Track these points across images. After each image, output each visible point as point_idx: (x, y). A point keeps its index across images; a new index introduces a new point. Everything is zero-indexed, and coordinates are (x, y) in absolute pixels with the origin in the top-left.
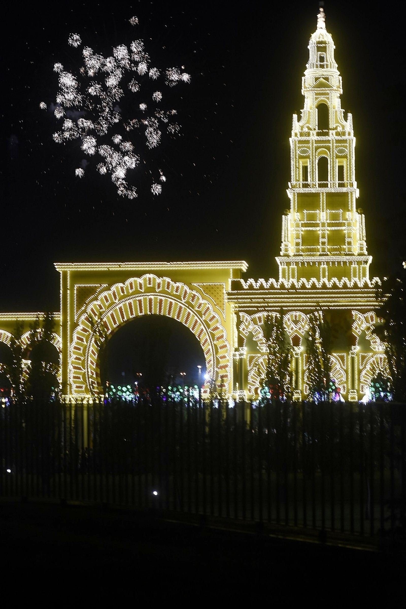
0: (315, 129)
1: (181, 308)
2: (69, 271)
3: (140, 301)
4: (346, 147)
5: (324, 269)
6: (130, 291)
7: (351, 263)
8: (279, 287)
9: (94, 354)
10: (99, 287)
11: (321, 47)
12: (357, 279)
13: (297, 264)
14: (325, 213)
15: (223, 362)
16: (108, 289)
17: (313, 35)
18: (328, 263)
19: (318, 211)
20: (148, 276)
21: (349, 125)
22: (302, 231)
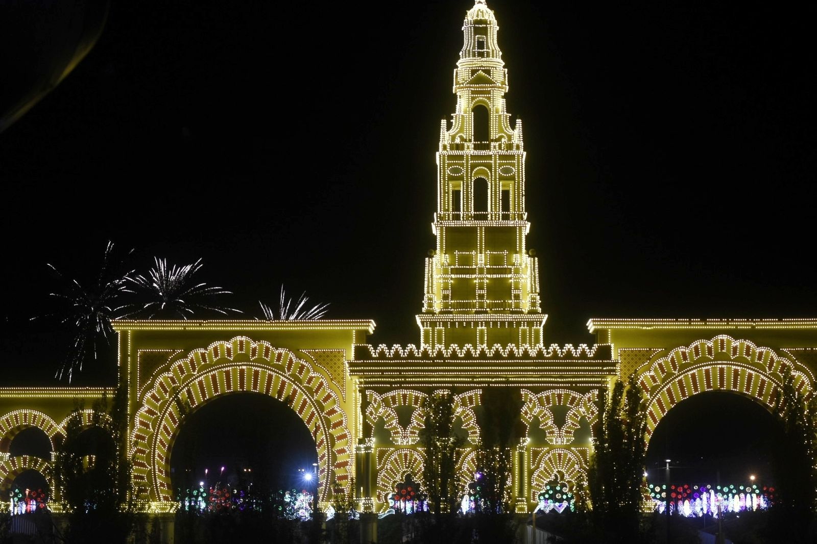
0: (470, 141)
1: (283, 383)
2: (130, 330)
3: (228, 373)
4: (513, 165)
5: (482, 332)
6: (215, 360)
7: (519, 324)
8: (420, 355)
9: (164, 446)
10: (170, 354)
11: (480, 28)
12: (527, 346)
13: (445, 324)
14: (483, 255)
15: (341, 458)
16: (185, 356)
17: (469, 12)
18: (487, 323)
19: (474, 253)
20: (239, 338)
21: (517, 135)
22: (452, 279)
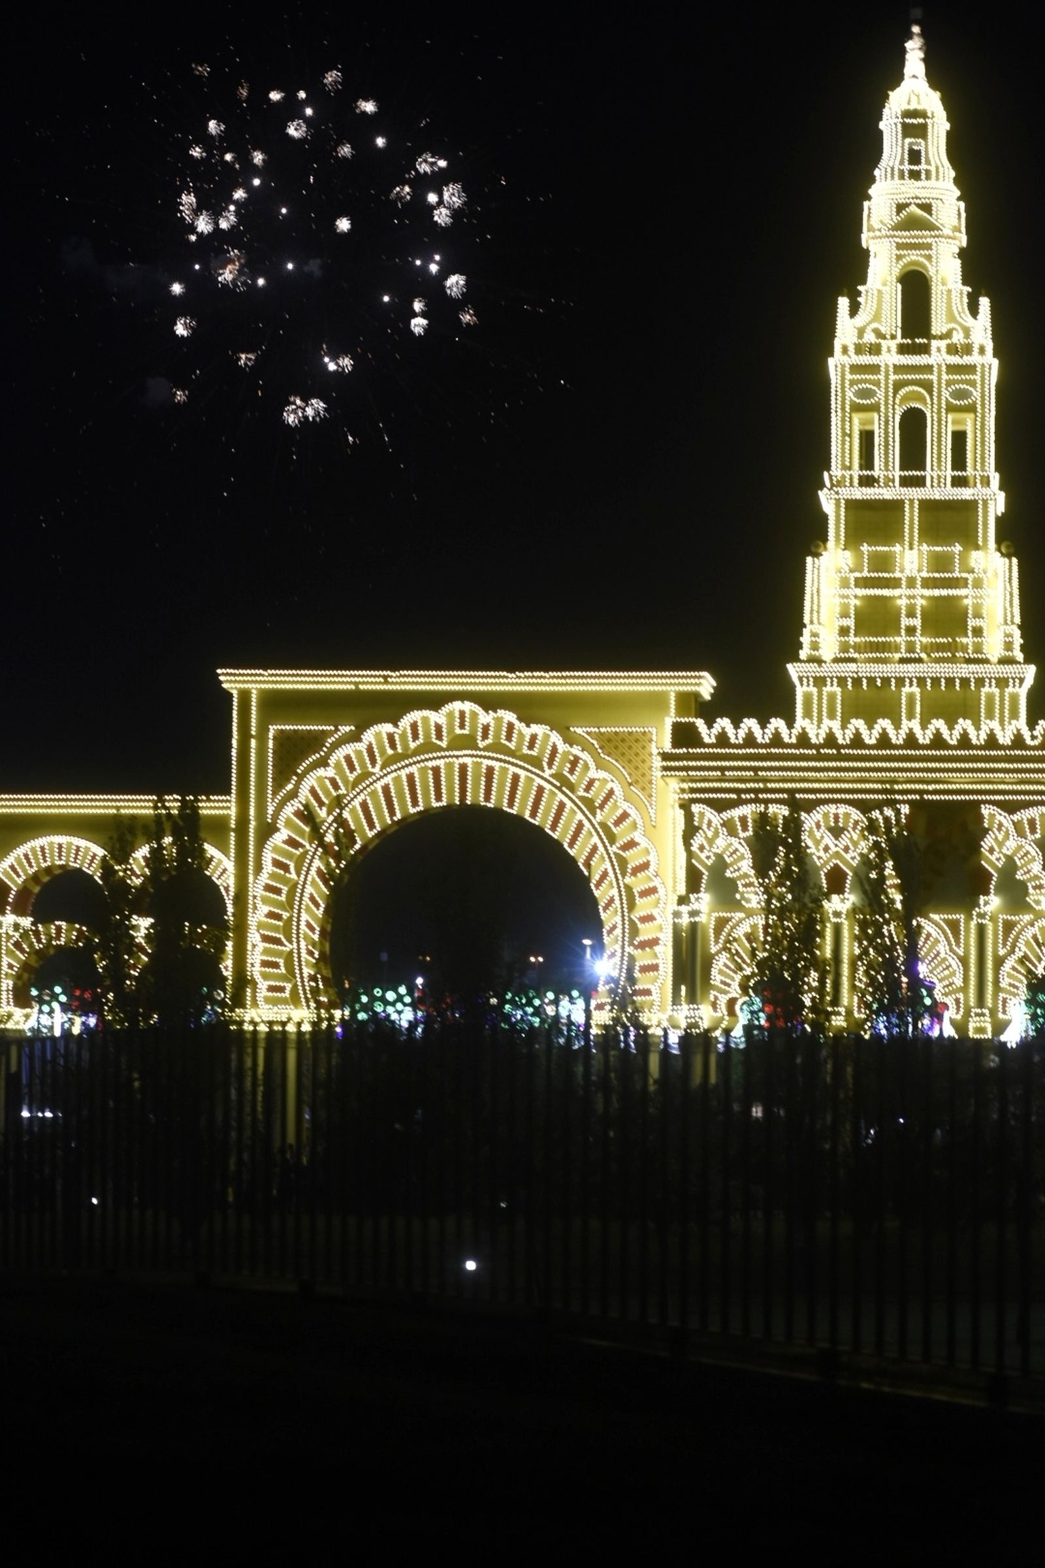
0: (893, 337)
1: (541, 790)
2: (255, 690)
3: (436, 771)
5: (911, 696)
6: (413, 745)
7: (980, 682)
8: (794, 740)
9: (317, 905)
10: (331, 733)
11: (914, 126)
12: (995, 725)
13: (842, 681)
14: (915, 551)
15: (646, 932)
16: (355, 737)
17: (893, 95)
18: (921, 681)
19: (897, 548)
20: (457, 706)
21: (981, 328)
22: (856, 597)
